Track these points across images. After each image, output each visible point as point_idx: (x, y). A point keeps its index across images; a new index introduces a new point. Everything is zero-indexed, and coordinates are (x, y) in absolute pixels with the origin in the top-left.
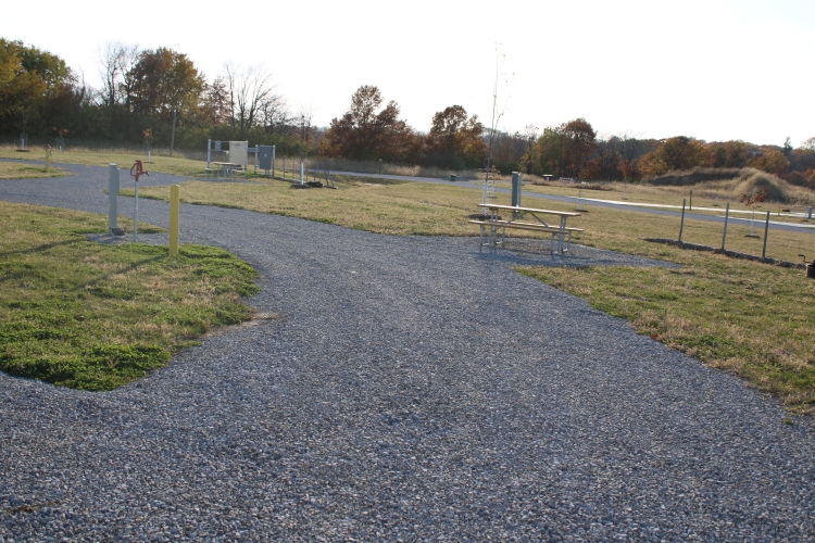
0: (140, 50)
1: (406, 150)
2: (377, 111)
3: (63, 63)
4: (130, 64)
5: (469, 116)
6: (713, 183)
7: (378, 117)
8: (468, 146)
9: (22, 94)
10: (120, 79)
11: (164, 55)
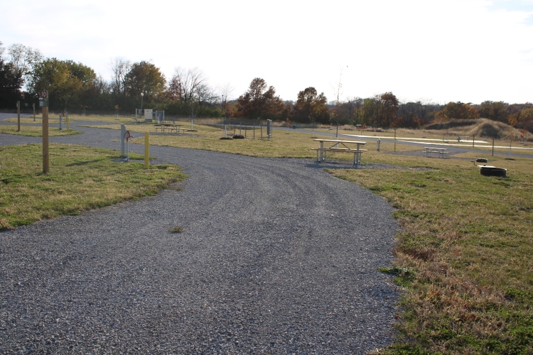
0: (132, 63)
1: (280, 113)
2: (263, 92)
3: (93, 71)
4: (126, 71)
5: (319, 94)
6: (460, 128)
7: (264, 95)
8: (318, 109)
9: (71, 89)
10: (122, 78)
11: (144, 64)
